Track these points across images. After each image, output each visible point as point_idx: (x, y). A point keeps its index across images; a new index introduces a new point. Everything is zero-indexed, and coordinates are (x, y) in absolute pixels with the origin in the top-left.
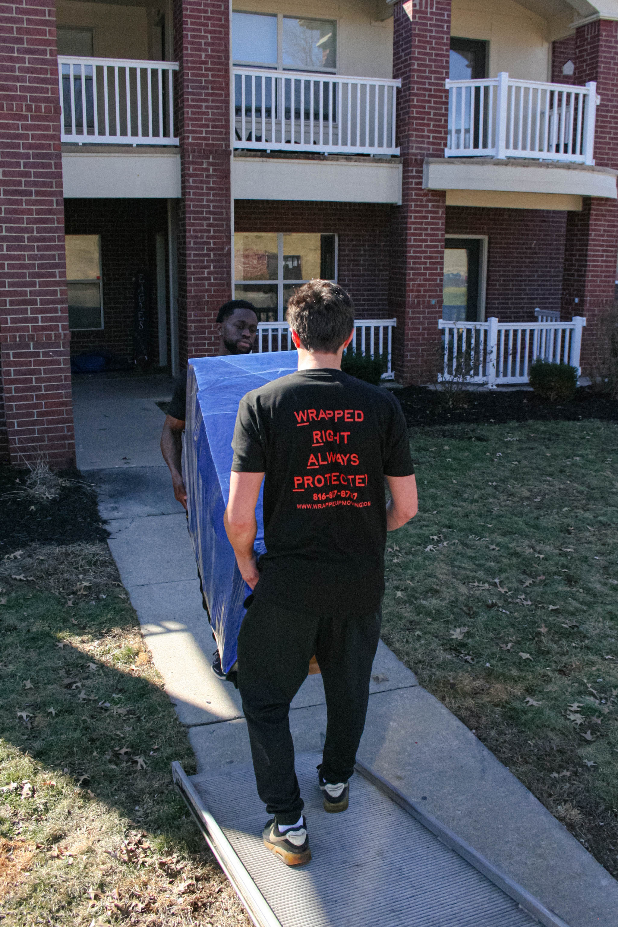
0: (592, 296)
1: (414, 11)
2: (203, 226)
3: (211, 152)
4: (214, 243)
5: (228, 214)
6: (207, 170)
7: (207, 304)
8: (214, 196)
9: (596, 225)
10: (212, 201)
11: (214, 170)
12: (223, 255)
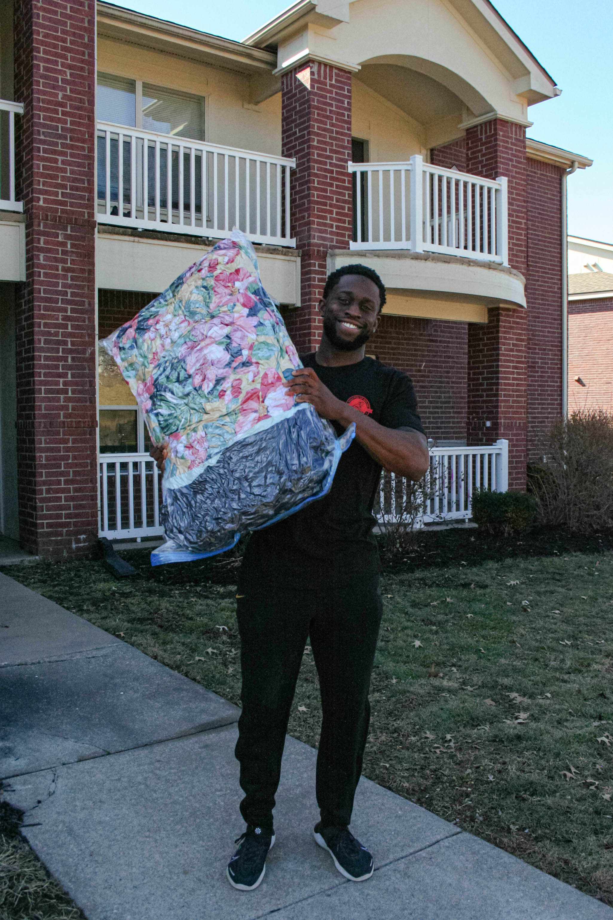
0: (506, 418)
1: (312, 80)
2: (58, 319)
3: (69, 221)
4: (73, 344)
5: (91, 304)
6: (64, 244)
7: (64, 427)
8: (72, 279)
9: (505, 338)
10: (70, 286)
11: (73, 246)
12: (85, 360)
